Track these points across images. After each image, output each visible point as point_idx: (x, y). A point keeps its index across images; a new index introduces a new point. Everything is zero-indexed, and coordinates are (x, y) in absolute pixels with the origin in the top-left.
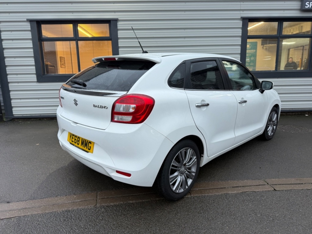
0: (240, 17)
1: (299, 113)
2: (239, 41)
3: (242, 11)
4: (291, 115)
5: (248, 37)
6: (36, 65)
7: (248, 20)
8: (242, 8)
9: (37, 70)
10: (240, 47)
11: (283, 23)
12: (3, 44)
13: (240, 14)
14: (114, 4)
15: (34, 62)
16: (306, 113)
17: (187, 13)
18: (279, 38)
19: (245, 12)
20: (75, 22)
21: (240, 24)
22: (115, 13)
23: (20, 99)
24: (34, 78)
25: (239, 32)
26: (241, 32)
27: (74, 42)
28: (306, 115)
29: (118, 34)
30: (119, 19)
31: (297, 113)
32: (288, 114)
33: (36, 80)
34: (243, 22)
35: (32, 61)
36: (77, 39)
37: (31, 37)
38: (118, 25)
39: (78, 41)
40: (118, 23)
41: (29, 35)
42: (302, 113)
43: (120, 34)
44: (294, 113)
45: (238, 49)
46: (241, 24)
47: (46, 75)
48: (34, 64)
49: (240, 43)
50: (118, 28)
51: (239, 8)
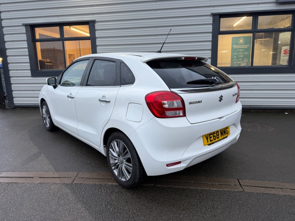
0: (210, 14)
1: (279, 111)
2: (210, 37)
3: (213, 7)
4: (269, 112)
5: (219, 33)
6: (31, 62)
7: (218, 16)
8: (212, 5)
9: (31, 66)
10: (210, 43)
11: (258, 17)
12: (6, 45)
13: (210, 10)
14: (92, 7)
15: (29, 59)
16: (287, 111)
17: (158, 12)
18: (254, 32)
19: (216, 8)
20: (61, 25)
21: (210, 20)
22: (93, 15)
23: (20, 91)
24: (29, 73)
25: (210, 28)
26: (212, 28)
27: (61, 42)
28: (286, 113)
29: (96, 34)
30: (97, 20)
31: (276, 111)
32: (266, 111)
33: (30, 75)
34: (213, 18)
35: (27, 59)
36: (63, 39)
37: (26, 39)
38: (96, 26)
39: (64, 41)
40: (95, 24)
41: (24, 37)
42: (282, 111)
43: (98, 34)
44: (273, 111)
45: (209, 45)
46: (212, 20)
47: (39, 70)
48: (29, 61)
49: (211, 39)
50: (96, 28)
51: (209, 5)
